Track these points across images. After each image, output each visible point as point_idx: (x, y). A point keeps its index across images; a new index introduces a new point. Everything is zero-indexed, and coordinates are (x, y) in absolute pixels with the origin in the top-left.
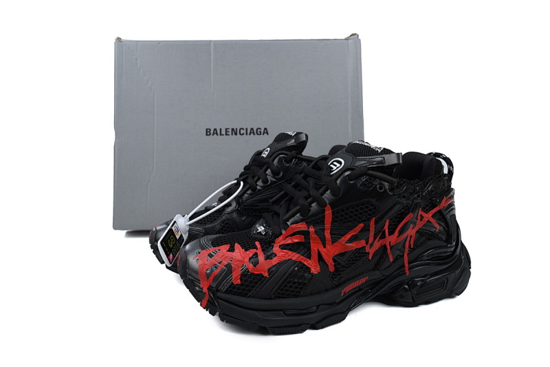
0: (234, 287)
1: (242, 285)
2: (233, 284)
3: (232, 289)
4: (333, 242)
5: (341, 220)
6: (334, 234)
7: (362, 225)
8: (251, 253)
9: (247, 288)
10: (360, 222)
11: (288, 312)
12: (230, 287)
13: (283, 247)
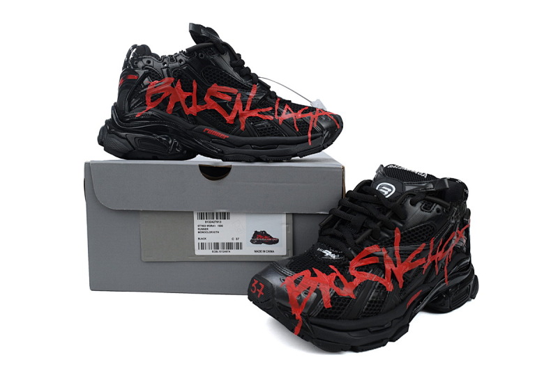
0: (326, 311)
1: (333, 308)
2: (324, 307)
3: (324, 313)
4: (402, 262)
5: (408, 241)
6: (403, 254)
7: (424, 244)
8: (333, 276)
9: (338, 311)
10: (422, 242)
11: (372, 330)
12: (321, 311)
13: (360, 269)
